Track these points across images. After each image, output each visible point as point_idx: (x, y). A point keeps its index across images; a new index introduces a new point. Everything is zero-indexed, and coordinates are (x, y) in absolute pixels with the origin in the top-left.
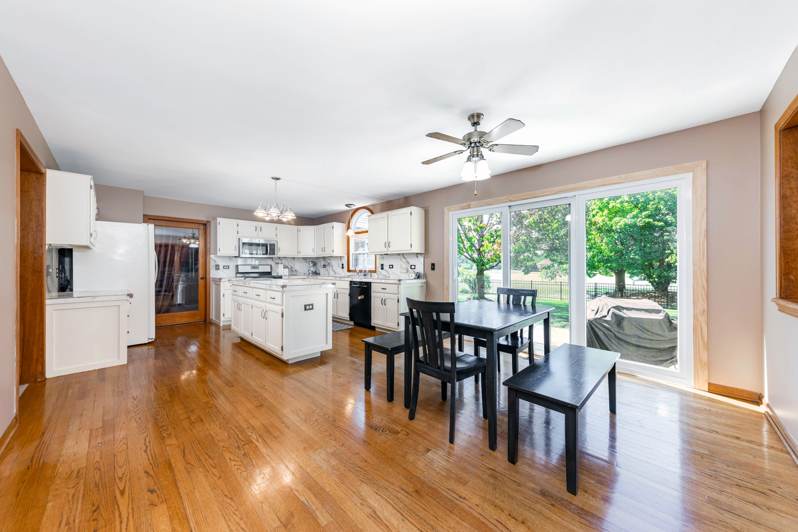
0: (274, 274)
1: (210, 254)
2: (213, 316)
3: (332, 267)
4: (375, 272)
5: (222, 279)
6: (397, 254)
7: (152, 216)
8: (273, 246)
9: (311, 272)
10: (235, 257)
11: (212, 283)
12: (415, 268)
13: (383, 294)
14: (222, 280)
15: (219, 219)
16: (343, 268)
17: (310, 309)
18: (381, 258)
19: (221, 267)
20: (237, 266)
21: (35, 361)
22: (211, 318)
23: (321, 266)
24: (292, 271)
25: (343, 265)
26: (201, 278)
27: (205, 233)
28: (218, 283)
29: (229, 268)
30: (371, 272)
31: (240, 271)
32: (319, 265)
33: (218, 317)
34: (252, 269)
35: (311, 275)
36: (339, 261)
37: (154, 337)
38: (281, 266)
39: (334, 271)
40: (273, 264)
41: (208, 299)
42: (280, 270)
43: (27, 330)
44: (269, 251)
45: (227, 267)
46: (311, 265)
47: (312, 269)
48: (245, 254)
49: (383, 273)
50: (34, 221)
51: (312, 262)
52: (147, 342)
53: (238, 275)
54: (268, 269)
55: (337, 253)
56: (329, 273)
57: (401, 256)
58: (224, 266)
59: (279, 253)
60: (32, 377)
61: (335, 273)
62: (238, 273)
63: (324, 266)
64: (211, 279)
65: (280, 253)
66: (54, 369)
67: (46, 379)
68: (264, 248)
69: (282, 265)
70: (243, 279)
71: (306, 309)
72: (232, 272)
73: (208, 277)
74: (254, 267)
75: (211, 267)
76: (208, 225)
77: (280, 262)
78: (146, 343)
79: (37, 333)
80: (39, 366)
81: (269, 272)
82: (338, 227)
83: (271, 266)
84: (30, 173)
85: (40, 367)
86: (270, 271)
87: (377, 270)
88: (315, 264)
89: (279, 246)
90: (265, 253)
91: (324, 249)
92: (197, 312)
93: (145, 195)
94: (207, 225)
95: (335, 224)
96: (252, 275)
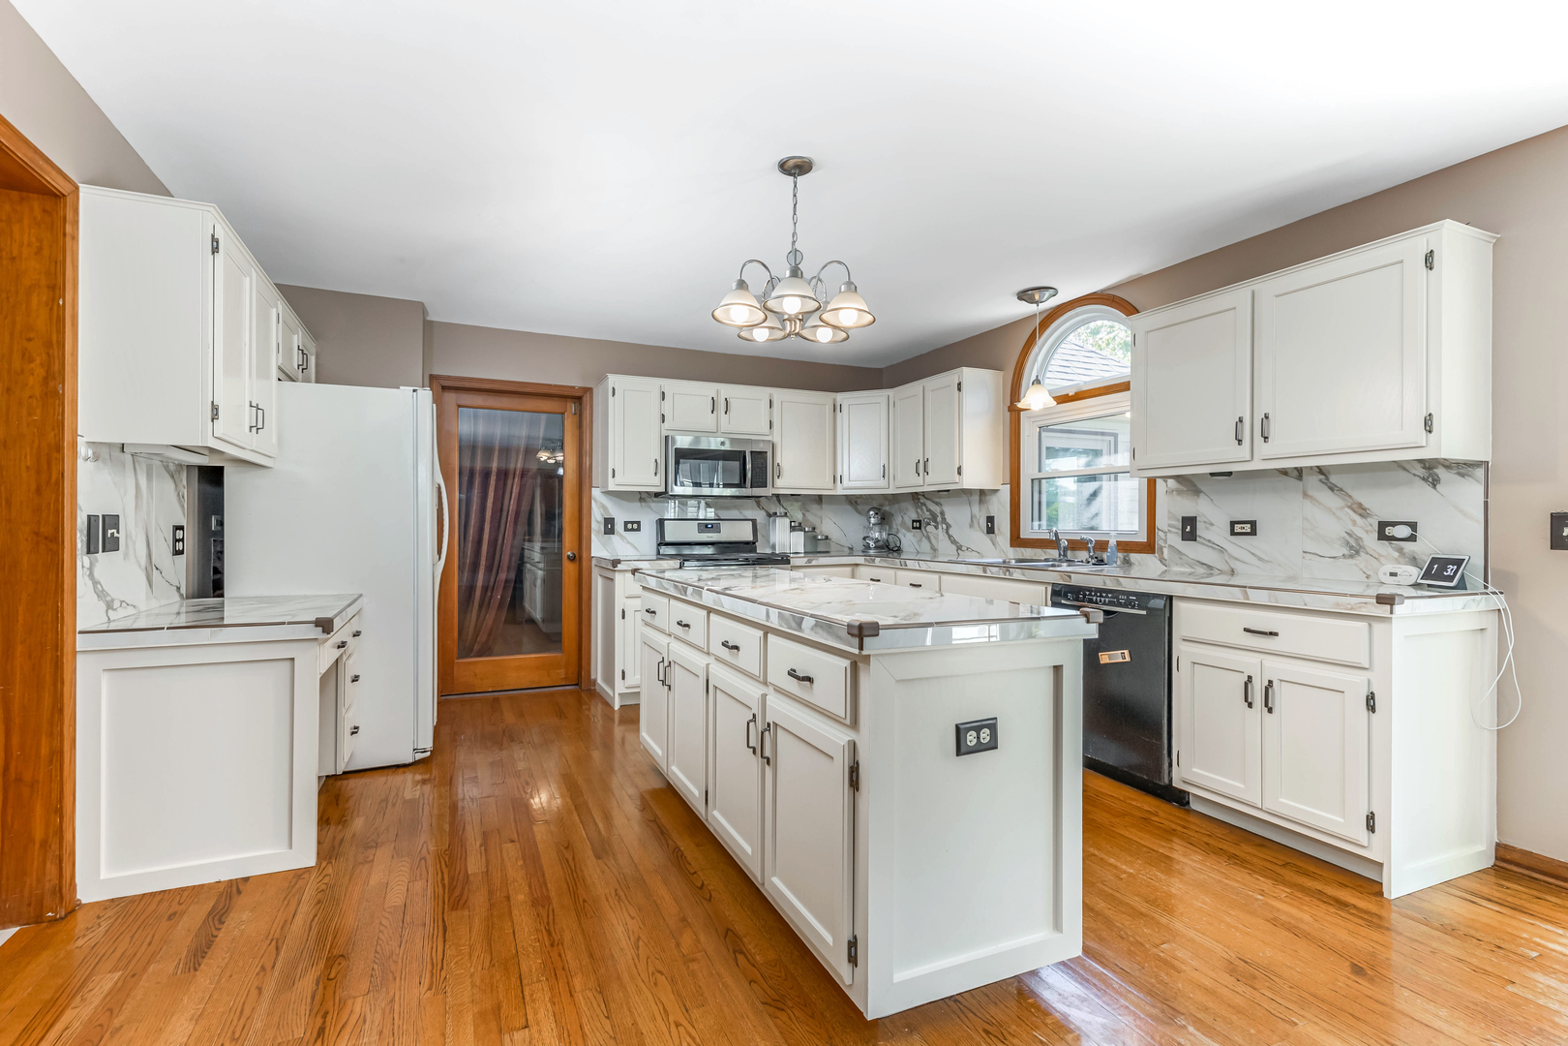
0: (762, 549)
1: (591, 487)
2: (598, 674)
3: (948, 526)
4: (1149, 547)
5: (619, 561)
6: (1284, 472)
7: (449, 378)
8: (759, 456)
9: (872, 544)
10: (657, 495)
11: (595, 571)
12: (1412, 538)
13: (1255, 659)
14: (620, 567)
15: (614, 380)
16: (990, 530)
17: (980, 748)
18: (1179, 492)
19: (619, 527)
20: (661, 523)
21: (37, 846)
22: (593, 677)
23: (903, 524)
24: (815, 537)
25: (990, 519)
26: (568, 556)
27: (580, 426)
28: (609, 574)
29: (639, 529)
30: (1127, 547)
31: (668, 539)
32: (898, 520)
33: (610, 680)
34: (700, 531)
35: (872, 552)
36: (976, 509)
37: (428, 744)
38: (782, 524)
39: (954, 542)
40: (760, 516)
41: (584, 623)
42: (783, 537)
43: (15, 740)
44: (749, 475)
45: (635, 526)
46: (873, 520)
47: (877, 535)
48: (682, 485)
49: (1192, 555)
50: (38, 362)
51: (878, 510)
52: (411, 761)
53: (665, 550)
54: (743, 533)
55: (971, 480)
56: (934, 549)
57: (1313, 481)
58: (626, 523)
59: (779, 483)
60: (29, 905)
61: (959, 548)
62: (662, 543)
63: (917, 525)
64: (594, 562)
65: (784, 484)
66: (103, 876)
67: (74, 908)
68: (736, 465)
69: (787, 521)
70: (676, 563)
71: (961, 749)
72: (646, 538)
73: (584, 555)
74: (705, 527)
75: (594, 525)
76: (586, 399)
77: (780, 510)
78: (407, 762)
79: (44, 751)
80: (48, 865)
81: (747, 543)
82: (978, 386)
83: (754, 522)
84: (24, 194)
85: (51, 869)
86: (750, 538)
87: (1159, 542)
88: (884, 519)
89: (778, 460)
90: (737, 482)
91: (923, 467)
92: (559, 655)
93: (432, 317)
94: (584, 399)
95: (969, 374)
96: (698, 551)
